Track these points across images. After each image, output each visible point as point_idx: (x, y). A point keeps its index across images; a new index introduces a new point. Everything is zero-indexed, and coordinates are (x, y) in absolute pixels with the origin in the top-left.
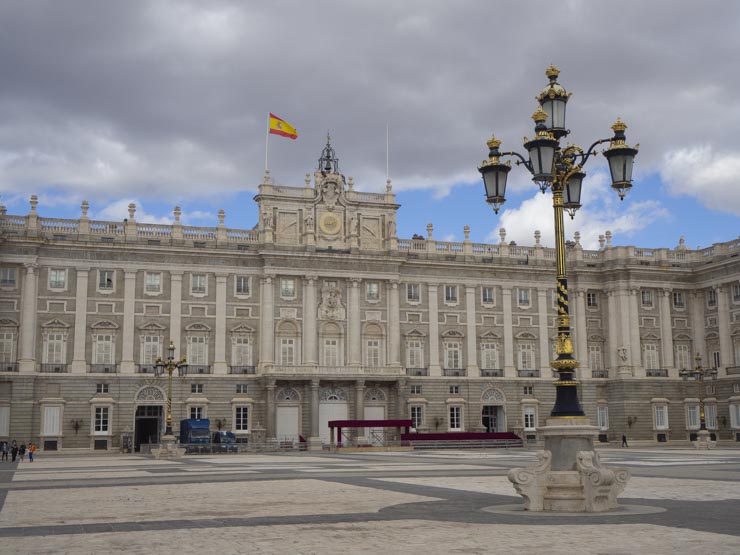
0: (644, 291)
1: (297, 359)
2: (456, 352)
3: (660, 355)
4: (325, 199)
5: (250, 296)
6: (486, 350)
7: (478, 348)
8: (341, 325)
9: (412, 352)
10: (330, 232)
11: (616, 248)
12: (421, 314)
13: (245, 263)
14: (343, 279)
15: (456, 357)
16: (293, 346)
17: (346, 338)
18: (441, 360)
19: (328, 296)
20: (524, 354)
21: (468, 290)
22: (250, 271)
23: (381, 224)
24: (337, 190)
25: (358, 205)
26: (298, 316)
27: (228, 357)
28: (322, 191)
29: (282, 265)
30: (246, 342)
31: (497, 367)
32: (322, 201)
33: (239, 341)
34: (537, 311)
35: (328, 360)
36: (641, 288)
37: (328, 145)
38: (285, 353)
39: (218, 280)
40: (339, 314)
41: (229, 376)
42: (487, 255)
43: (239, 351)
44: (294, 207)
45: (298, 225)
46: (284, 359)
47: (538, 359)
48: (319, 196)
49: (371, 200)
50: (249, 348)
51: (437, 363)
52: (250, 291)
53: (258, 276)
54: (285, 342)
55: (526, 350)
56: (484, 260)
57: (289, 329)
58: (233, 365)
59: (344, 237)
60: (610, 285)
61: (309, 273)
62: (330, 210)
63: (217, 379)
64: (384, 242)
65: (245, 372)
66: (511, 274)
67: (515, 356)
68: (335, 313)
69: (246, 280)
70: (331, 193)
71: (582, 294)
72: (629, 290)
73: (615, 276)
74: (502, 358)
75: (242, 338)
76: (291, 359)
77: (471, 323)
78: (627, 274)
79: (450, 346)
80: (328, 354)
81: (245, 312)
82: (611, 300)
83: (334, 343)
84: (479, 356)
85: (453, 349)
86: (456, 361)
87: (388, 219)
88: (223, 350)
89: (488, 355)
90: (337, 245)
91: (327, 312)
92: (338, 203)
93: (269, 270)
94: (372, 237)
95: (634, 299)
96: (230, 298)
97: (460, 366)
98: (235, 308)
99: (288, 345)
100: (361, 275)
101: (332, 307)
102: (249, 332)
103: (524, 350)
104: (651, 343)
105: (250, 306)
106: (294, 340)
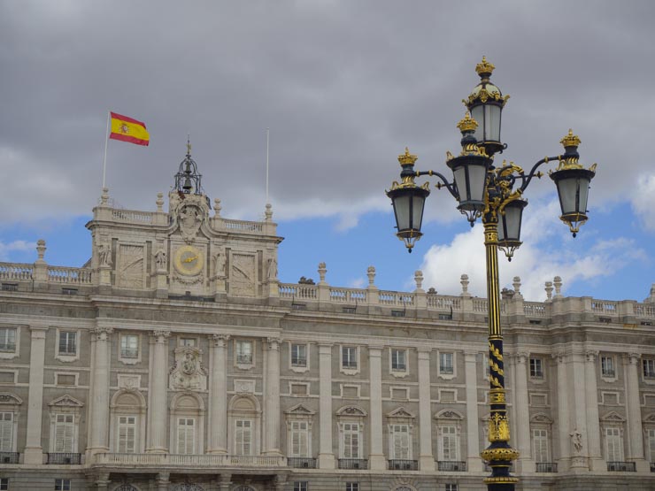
0: (604, 357)
1: (139, 444)
2: (355, 436)
3: (625, 443)
4: (182, 229)
5: (78, 357)
6: (395, 433)
7: (385, 432)
8: (200, 398)
9: (296, 436)
10: (188, 273)
11: (568, 299)
12: (309, 385)
13: (71, 313)
14: (205, 336)
15: (355, 443)
16: (134, 426)
17: (206, 416)
18: (335, 447)
19: (184, 359)
20: (446, 439)
21: (372, 353)
22: (79, 323)
23: (257, 263)
24: (199, 217)
25: (227, 236)
26: (144, 384)
27: (45, 440)
28: (179, 218)
29: (122, 316)
30: (69, 420)
31: (410, 456)
32: (178, 231)
33: (60, 420)
34: (464, 382)
35: (182, 445)
36: (601, 352)
37: (188, 156)
38: (122, 436)
39: (34, 335)
40: (198, 382)
41: (46, 467)
42: (398, 306)
43: (60, 432)
44: (141, 238)
45: (145, 261)
46: (122, 444)
47: (464, 447)
48: (175, 224)
49: (245, 230)
50: (74, 429)
51: (330, 451)
52: (78, 350)
53: (89, 330)
54: (123, 421)
55: (449, 435)
56: (394, 313)
57: (129, 402)
58: (51, 451)
59: (206, 279)
60: (560, 348)
61: (158, 327)
62: (189, 242)
63: (29, 471)
64: (260, 286)
65: (68, 461)
66: (430, 332)
67: (434, 442)
68: (193, 381)
69: (72, 335)
70: (190, 220)
71: (523, 360)
72: (585, 355)
73: (566, 336)
74: (417, 445)
75: (65, 415)
76: (131, 444)
77: (376, 396)
78: (582, 334)
79: (348, 428)
80: (182, 438)
81: (68, 379)
82: (562, 368)
83: (190, 423)
84: (386, 441)
85: (351, 432)
86: (355, 449)
87: (266, 256)
88: (38, 431)
89: (397, 441)
90: (197, 290)
91: (181, 380)
92: (200, 233)
93: (105, 323)
94: (245, 280)
95: (591, 367)
96: (49, 359)
97: (361, 456)
98: (56, 374)
99: (127, 425)
100: (229, 331)
101: (188, 374)
102: (75, 407)
103: (445, 435)
104: (614, 426)
105: (77, 371)
106: (136, 418)
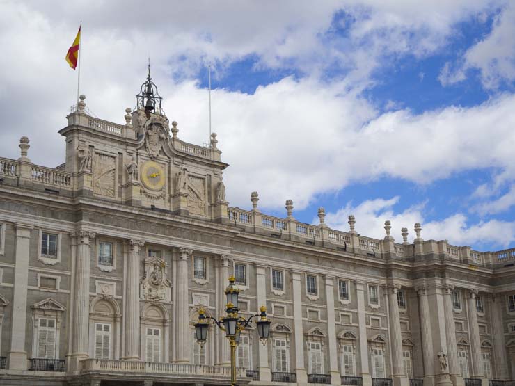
0: (457, 291)
1: (114, 352)
2: (284, 351)
4: (148, 145)
5: (59, 260)
6: (312, 350)
7: (305, 349)
8: (166, 308)
9: (241, 349)
10: (153, 187)
11: (430, 242)
12: (249, 302)
13: (54, 214)
14: (170, 249)
15: (284, 358)
16: (109, 334)
17: (171, 326)
18: (270, 361)
20: (346, 356)
21: (295, 277)
22: (61, 226)
23: (206, 185)
24: (163, 135)
25: (185, 157)
26: (119, 292)
27: (28, 346)
28: (147, 134)
29: (103, 222)
30: (51, 325)
31: (323, 371)
32: (145, 146)
33: (43, 324)
34: (357, 308)
35: (150, 355)
36: (456, 287)
38: (99, 343)
39: (19, 233)
40: (164, 294)
41: (32, 373)
42: (310, 237)
43: (42, 337)
44: (113, 149)
45: (117, 172)
46: (98, 351)
47: (359, 364)
48: (143, 140)
49: (196, 153)
50: (56, 335)
51: (266, 364)
52: (59, 254)
53: (69, 234)
54: (99, 328)
55: (347, 353)
56: (308, 242)
58: (34, 357)
59: (167, 196)
60: (424, 282)
61: (134, 237)
62: (153, 158)
63: (14, 377)
64: (210, 207)
65: (51, 368)
66: (334, 260)
67: (339, 359)
68: (160, 292)
69: (53, 237)
70: (155, 138)
71: (396, 291)
72: (444, 289)
73: (429, 273)
74: (327, 361)
75: (47, 319)
76: (106, 352)
77: (298, 317)
78: (442, 271)
79: (278, 344)
80: (150, 347)
81: (50, 282)
82: (425, 300)
83: (157, 333)
84: (306, 357)
85: (281, 348)
86: (284, 363)
87: (215, 181)
88: (23, 334)
89: (314, 357)
90: (159, 204)
91: (150, 290)
92: (162, 152)
93: (87, 227)
94: (197, 200)
95: (450, 299)
96: (34, 261)
97: (288, 370)
98: (39, 275)
99: (103, 333)
100: (191, 246)
101: (156, 285)
102: (56, 311)
103: (346, 353)
104: (462, 349)
105: (58, 274)
106: (111, 326)
